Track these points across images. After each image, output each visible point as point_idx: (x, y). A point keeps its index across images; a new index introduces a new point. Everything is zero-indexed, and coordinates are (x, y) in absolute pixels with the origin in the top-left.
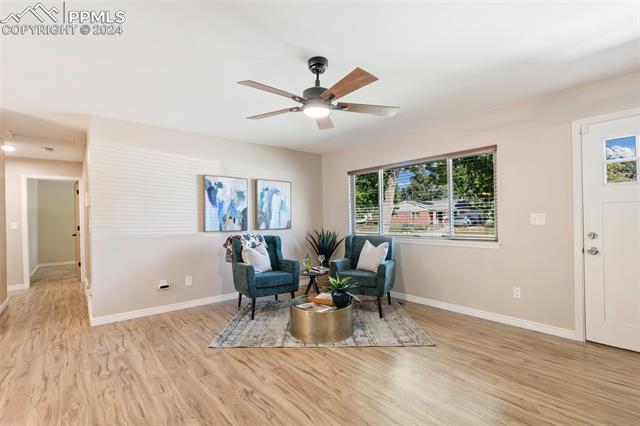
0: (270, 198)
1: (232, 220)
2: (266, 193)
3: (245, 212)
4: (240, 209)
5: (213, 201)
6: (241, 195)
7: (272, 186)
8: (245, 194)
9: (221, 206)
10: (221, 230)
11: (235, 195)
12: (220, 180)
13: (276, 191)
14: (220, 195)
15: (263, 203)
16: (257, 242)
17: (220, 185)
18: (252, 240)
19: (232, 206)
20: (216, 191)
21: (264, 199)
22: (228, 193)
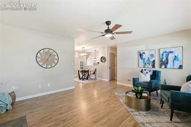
0: (168, 55)
1: (148, 64)
2: (165, 53)
3: (154, 61)
4: (152, 60)
5: (141, 58)
6: (152, 56)
7: (168, 50)
8: (154, 55)
9: (144, 60)
10: (144, 67)
11: (150, 56)
12: (144, 51)
13: (171, 52)
14: (144, 56)
15: (163, 58)
16: (148, 72)
17: (144, 53)
18: (147, 71)
19: (148, 59)
20: (143, 55)
21: (163, 56)
22: (147, 55)
